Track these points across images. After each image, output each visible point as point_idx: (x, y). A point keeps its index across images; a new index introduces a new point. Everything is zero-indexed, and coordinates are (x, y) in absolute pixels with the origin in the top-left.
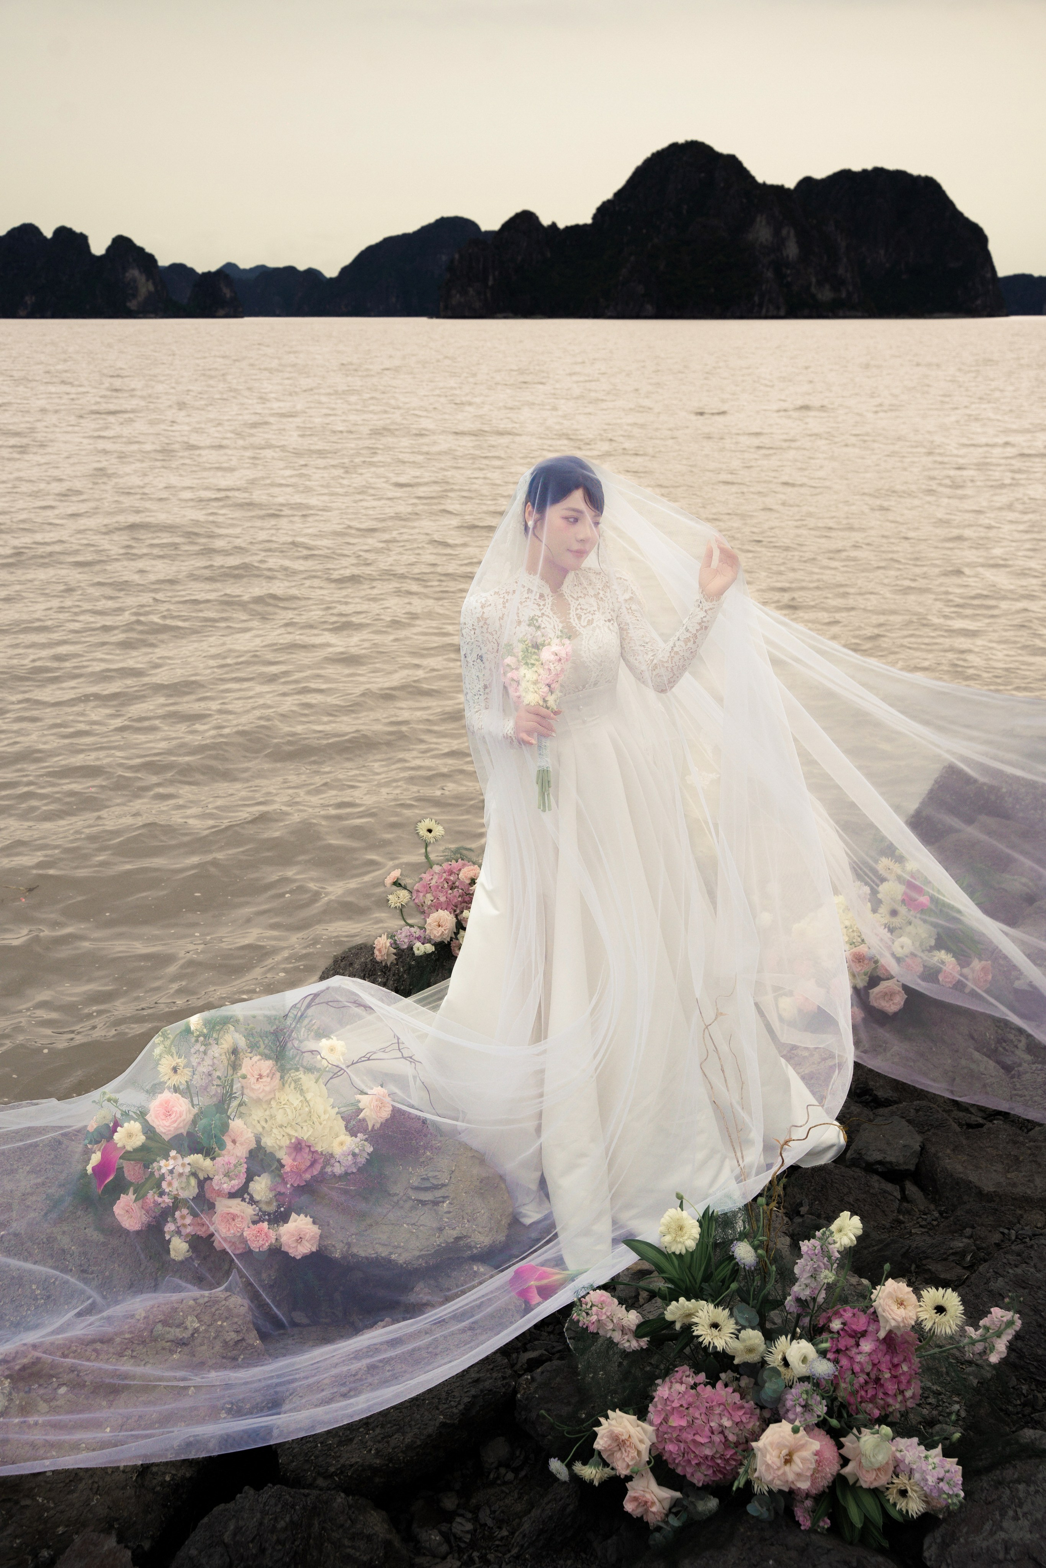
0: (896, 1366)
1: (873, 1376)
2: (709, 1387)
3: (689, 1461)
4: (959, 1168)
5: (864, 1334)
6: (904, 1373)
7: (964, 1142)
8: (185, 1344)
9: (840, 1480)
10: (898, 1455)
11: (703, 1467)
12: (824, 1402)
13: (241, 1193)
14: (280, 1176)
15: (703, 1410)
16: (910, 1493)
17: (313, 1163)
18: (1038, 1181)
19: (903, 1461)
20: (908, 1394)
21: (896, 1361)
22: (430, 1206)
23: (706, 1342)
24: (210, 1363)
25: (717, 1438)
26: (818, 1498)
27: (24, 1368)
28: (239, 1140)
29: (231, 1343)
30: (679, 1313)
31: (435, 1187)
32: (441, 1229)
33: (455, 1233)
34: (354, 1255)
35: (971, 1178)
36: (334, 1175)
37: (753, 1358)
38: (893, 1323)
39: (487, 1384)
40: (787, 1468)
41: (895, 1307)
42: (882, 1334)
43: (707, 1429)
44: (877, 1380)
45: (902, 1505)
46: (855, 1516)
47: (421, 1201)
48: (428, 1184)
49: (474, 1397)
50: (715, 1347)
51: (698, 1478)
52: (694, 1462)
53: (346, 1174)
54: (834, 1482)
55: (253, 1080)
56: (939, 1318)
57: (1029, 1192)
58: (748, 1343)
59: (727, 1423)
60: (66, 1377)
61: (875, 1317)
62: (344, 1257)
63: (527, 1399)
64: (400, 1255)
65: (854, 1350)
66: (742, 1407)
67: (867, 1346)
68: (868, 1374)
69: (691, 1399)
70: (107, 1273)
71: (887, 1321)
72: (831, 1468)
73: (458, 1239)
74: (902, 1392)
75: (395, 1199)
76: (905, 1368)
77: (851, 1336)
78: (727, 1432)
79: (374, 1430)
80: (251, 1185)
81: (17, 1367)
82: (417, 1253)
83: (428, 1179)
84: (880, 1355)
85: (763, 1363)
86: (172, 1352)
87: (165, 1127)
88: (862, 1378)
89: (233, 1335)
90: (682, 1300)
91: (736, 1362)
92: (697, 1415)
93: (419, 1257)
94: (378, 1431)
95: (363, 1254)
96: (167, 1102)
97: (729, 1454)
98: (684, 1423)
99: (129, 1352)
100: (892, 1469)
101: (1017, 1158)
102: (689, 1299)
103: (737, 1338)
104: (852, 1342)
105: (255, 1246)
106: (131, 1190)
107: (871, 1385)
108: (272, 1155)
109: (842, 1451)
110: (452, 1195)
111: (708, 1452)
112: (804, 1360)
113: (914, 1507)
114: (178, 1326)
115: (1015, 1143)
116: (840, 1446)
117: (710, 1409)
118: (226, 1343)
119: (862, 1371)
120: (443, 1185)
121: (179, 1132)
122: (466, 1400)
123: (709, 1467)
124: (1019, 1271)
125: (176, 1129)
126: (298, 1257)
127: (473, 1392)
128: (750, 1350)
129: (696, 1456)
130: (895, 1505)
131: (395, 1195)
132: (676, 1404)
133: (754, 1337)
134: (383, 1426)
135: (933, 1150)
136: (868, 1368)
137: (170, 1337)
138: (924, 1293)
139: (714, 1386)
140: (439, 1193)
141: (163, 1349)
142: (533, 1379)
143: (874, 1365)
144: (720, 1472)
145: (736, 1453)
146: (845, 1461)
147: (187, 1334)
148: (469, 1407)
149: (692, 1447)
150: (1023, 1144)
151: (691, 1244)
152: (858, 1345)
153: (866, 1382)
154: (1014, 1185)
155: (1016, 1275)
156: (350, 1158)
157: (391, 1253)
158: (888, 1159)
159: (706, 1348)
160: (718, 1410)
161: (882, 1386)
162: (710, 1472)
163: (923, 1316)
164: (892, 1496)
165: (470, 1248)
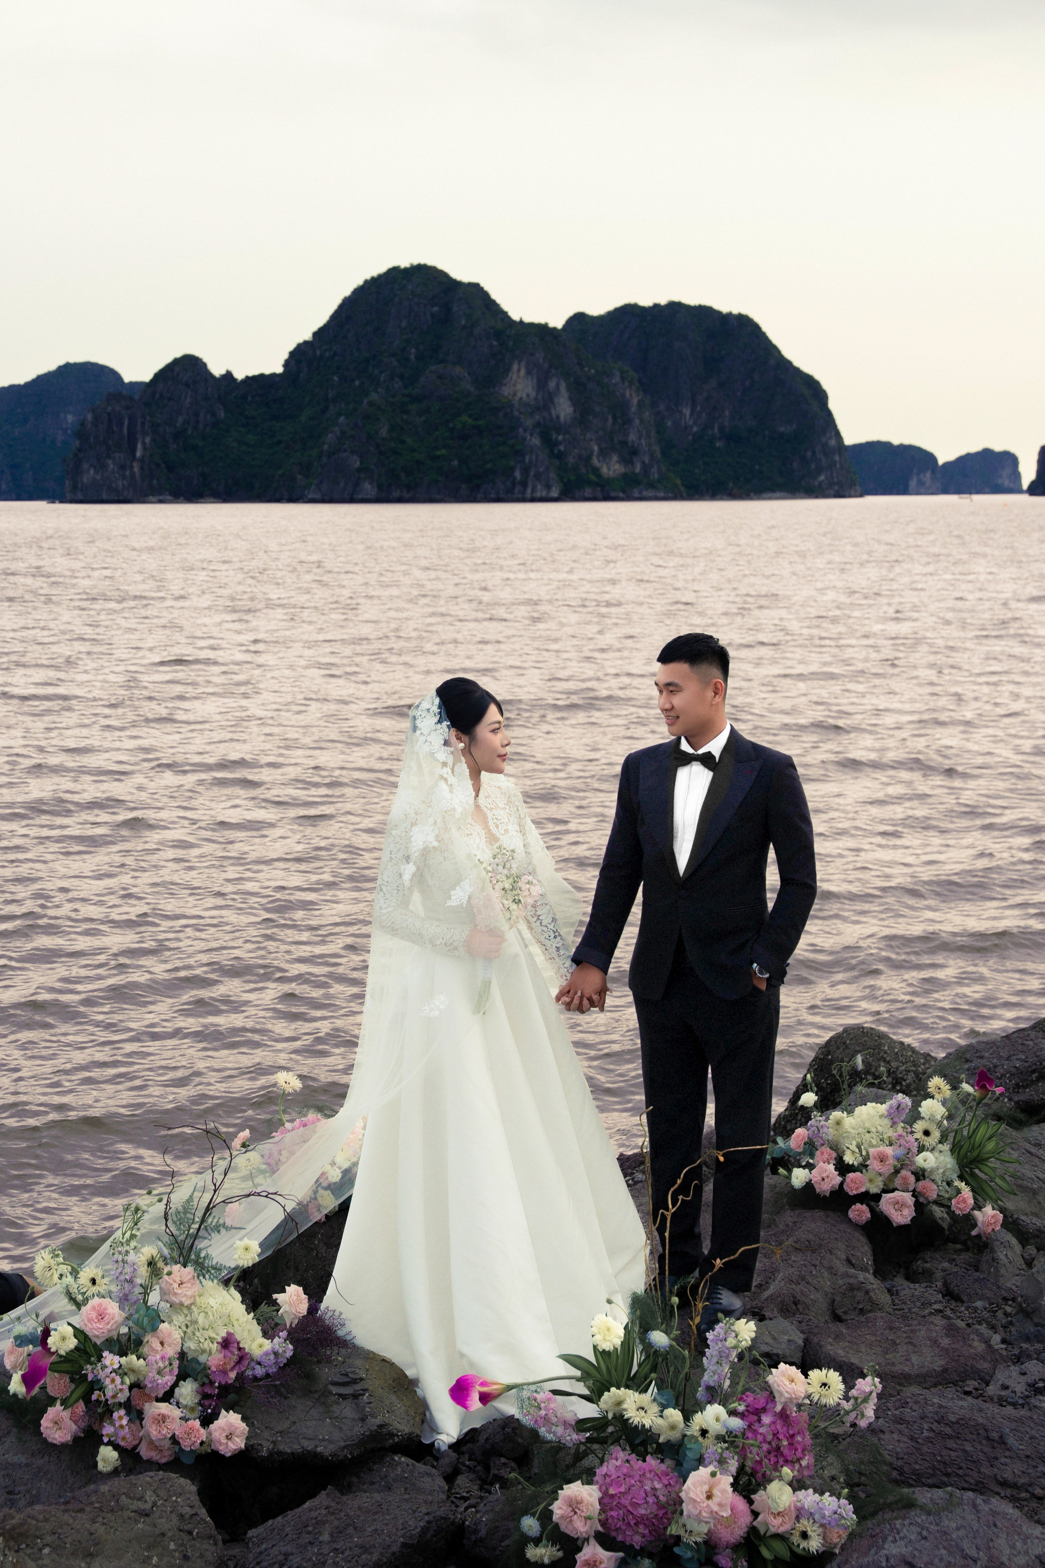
0: (792, 1436)
1: (774, 1444)
2: (640, 1462)
3: (629, 1523)
4: (841, 1352)
5: (764, 1410)
6: (798, 1442)
7: (844, 1331)
8: (147, 1515)
9: (753, 1531)
10: (799, 1504)
11: (641, 1526)
12: (736, 1457)
13: (168, 1396)
14: (207, 1376)
15: (637, 1477)
16: (809, 1533)
17: (241, 1359)
18: (914, 1358)
19: (803, 1508)
20: (804, 1463)
21: (791, 1432)
22: (350, 1400)
23: (636, 1422)
24: (170, 1534)
25: (651, 1499)
26: (736, 1548)
27: (13, 1528)
28: (167, 1341)
29: (187, 1516)
30: (611, 1401)
31: (355, 1381)
32: (363, 1419)
33: (378, 1421)
34: (279, 1453)
35: (853, 1360)
36: (255, 1379)
37: (675, 1436)
38: (787, 1395)
39: (438, 1514)
40: (710, 1502)
41: (787, 1383)
42: (778, 1408)
43: (642, 1493)
44: (778, 1448)
45: (804, 1544)
46: (766, 1553)
47: (340, 1395)
48: (347, 1380)
49: (429, 1522)
50: (643, 1426)
51: (637, 1541)
52: (632, 1523)
53: (268, 1375)
54: (748, 1533)
55: (176, 1285)
56: (824, 1391)
57: (906, 1369)
58: (670, 1420)
59: (658, 1485)
60: (49, 1539)
61: (771, 1397)
62: (271, 1454)
63: (475, 1524)
64: (325, 1447)
65: (757, 1424)
66: (667, 1475)
67: (766, 1419)
68: (770, 1443)
69: (625, 1471)
70: (34, 1492)
71: (781, 1394)
72: (745, 1519)
73: (381, 1426)
74: (798, 1460)
75: (316, 1396)
76: (799, 1438)
77: (753, 1413)
78: (658, 1493)
79: (343, 1553)
80: (177, 1390)
81: (8, 1527)
82: (343, 1444)
83: (346, 1375)
84: (778, 1427)
85: (684, 1436)
86: (137, 1522)
87: (98, 1331)
88: (765, 1447)
89: (188, 1509)
90: (613, 1389)
91: (661, 1440)
92: (633, 1482)
93: (345, 1447)
94: (347, 1553)
95: (289, 1451)
96: (100, 1305)
97: (661, 1513)
98: (622, 1489)
99: (100, 1519)
100: (794, 1516)
101: (894, 1342)
102: (618, 1388)
103: (661, 1416)
104: (756, 1418)
105: (186, 1445)
106: (58, 1402)
107: (773, 1454)
108: (195, 1360)
109: (753, 1507)
110: (371, 1388)
111: (643, 1512)
112: (717, 1420)
113: (814, 1544)
114: (140, 1499)
115: (891, 1329)
116: (751, 1502)
117: (644, 1475)
118: (182, 1516)
119: (765, 1441)
120: (362, 1379)
121: (111, 1334)
122: (422, 1524)
123: (646, 1526)
124: (897, 1412)
125: (109, 1331)
126: (228, 1455)
127: (427, 1518)
128: (673, 1427)
129: (634, 1517)
130: (798, 1546)
131: (316, 1392)
132: (613, 1477)
133: (674, 1415)
134: (350, 1549)
135: (816, 1340)
136: (770, 1437)
137: (134, 1507)
138: (810, 1373)
139: (644, 1461)
140: (358, 1387)
141: (130, 1518)
142: (477, 1512)
143: (774, 1435)
144: (655, 1531)
145: (666, 1513)
146: (755, 1514)
147: (148, 1506)
148: (425, 1530)
149: (630, 1508)
150: (899, 1328)
151: (618, 1342)
152: (759, 1421)
153: (769, 1452)
154: (893, 1364)
155: (894, 1415)
156: (272, 1357)
157: (317, 1446)
158: (775, 1351)
159: (636, 1427)
160: (648, 1475)
161: (782, 1454)
162: (646, 1532)
163: (811, 1390)
164: (796, 1539)
165: (392, 1435)
